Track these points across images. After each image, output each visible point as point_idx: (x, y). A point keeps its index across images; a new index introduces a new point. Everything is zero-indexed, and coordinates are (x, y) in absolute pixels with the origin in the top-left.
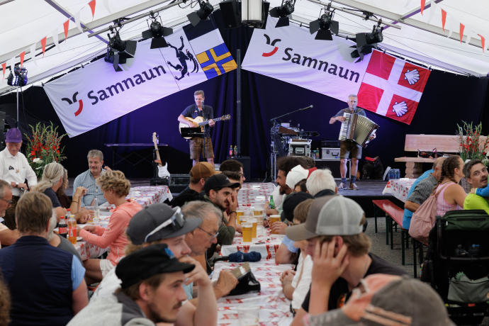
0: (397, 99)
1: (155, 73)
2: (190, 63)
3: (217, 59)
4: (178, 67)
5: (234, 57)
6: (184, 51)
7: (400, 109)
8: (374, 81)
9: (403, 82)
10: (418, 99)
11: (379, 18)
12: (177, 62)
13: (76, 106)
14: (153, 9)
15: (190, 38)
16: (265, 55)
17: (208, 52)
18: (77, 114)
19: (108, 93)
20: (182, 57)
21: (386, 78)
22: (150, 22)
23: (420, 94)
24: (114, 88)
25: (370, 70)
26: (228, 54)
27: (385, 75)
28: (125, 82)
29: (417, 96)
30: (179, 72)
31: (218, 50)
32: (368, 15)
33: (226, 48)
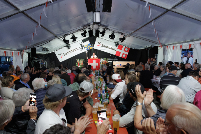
0: (123, 54)
1: (76, 49)
2: (83, 47)
3: (88, 46)
4: (81, 48)
5: (92, 46)
6: (82, 45)
7: (124, 56)
8: (119, 50)
9: (125, 50)
10: (127, 54)
11: (124, 34)
12: (81, 47)
13: (61, 56)
14: (73, 32)
15: (83, 42)
16: (98, 46)
17: (87, 45)
18: (61, 57)
19: (67, 53)
20: (82, 46)
21: (121, 50)
22: (72, 35)
23: (128, 53)
24: (68, 52)
25: (118, 48)
26: (91, 45)
27: (121, 49)
28: (71, 51)
29: (127, 53)
30: (81, 49)
31: (89, 45)
32: (122, 34)
33: (90, 44)
